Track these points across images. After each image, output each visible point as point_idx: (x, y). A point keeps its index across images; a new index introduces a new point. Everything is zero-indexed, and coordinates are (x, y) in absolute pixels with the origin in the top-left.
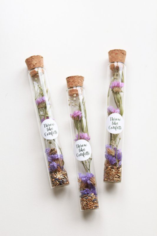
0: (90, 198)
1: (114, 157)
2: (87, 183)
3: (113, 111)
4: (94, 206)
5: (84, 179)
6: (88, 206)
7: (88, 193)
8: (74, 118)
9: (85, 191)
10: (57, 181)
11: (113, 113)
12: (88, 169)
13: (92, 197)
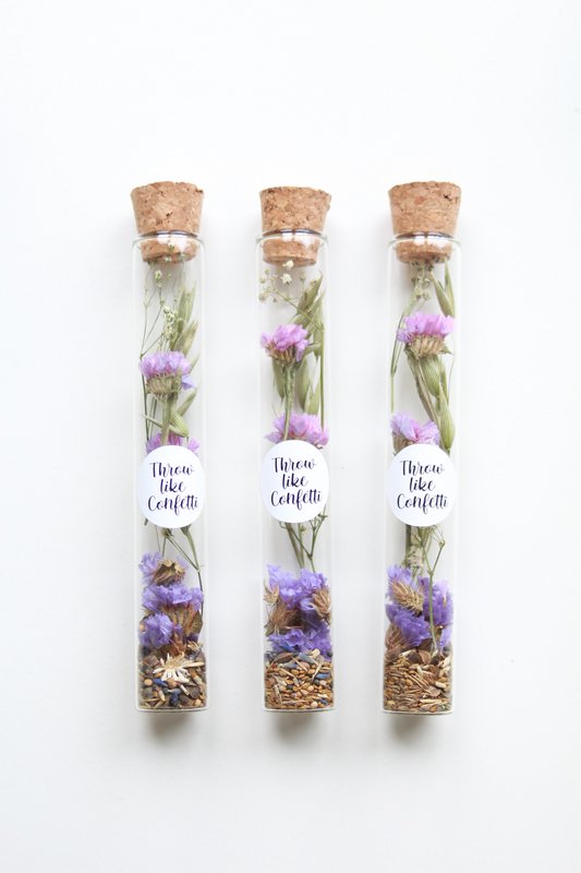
0: (303, 666)
1: (423, 617)
2: (297, 607)
3: (413, 435)
4: (318, 701)
5: (291, 593)
6: (293, 698)
7: (297, 648)
8: (278, 352)
9: (287, 637)
10: (161, 692)
11: (414, 442)
12: (305, 554)
13: (311, 664)
